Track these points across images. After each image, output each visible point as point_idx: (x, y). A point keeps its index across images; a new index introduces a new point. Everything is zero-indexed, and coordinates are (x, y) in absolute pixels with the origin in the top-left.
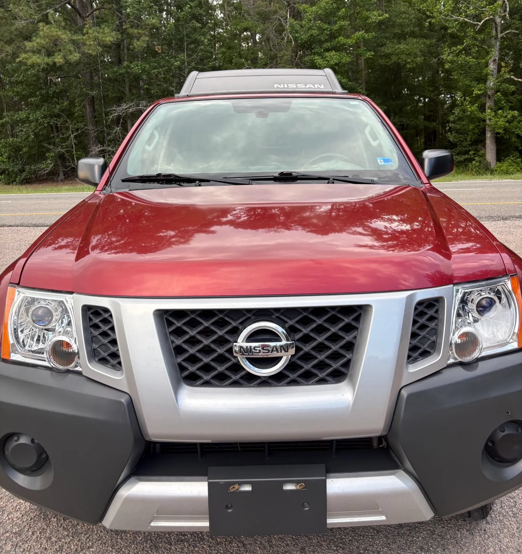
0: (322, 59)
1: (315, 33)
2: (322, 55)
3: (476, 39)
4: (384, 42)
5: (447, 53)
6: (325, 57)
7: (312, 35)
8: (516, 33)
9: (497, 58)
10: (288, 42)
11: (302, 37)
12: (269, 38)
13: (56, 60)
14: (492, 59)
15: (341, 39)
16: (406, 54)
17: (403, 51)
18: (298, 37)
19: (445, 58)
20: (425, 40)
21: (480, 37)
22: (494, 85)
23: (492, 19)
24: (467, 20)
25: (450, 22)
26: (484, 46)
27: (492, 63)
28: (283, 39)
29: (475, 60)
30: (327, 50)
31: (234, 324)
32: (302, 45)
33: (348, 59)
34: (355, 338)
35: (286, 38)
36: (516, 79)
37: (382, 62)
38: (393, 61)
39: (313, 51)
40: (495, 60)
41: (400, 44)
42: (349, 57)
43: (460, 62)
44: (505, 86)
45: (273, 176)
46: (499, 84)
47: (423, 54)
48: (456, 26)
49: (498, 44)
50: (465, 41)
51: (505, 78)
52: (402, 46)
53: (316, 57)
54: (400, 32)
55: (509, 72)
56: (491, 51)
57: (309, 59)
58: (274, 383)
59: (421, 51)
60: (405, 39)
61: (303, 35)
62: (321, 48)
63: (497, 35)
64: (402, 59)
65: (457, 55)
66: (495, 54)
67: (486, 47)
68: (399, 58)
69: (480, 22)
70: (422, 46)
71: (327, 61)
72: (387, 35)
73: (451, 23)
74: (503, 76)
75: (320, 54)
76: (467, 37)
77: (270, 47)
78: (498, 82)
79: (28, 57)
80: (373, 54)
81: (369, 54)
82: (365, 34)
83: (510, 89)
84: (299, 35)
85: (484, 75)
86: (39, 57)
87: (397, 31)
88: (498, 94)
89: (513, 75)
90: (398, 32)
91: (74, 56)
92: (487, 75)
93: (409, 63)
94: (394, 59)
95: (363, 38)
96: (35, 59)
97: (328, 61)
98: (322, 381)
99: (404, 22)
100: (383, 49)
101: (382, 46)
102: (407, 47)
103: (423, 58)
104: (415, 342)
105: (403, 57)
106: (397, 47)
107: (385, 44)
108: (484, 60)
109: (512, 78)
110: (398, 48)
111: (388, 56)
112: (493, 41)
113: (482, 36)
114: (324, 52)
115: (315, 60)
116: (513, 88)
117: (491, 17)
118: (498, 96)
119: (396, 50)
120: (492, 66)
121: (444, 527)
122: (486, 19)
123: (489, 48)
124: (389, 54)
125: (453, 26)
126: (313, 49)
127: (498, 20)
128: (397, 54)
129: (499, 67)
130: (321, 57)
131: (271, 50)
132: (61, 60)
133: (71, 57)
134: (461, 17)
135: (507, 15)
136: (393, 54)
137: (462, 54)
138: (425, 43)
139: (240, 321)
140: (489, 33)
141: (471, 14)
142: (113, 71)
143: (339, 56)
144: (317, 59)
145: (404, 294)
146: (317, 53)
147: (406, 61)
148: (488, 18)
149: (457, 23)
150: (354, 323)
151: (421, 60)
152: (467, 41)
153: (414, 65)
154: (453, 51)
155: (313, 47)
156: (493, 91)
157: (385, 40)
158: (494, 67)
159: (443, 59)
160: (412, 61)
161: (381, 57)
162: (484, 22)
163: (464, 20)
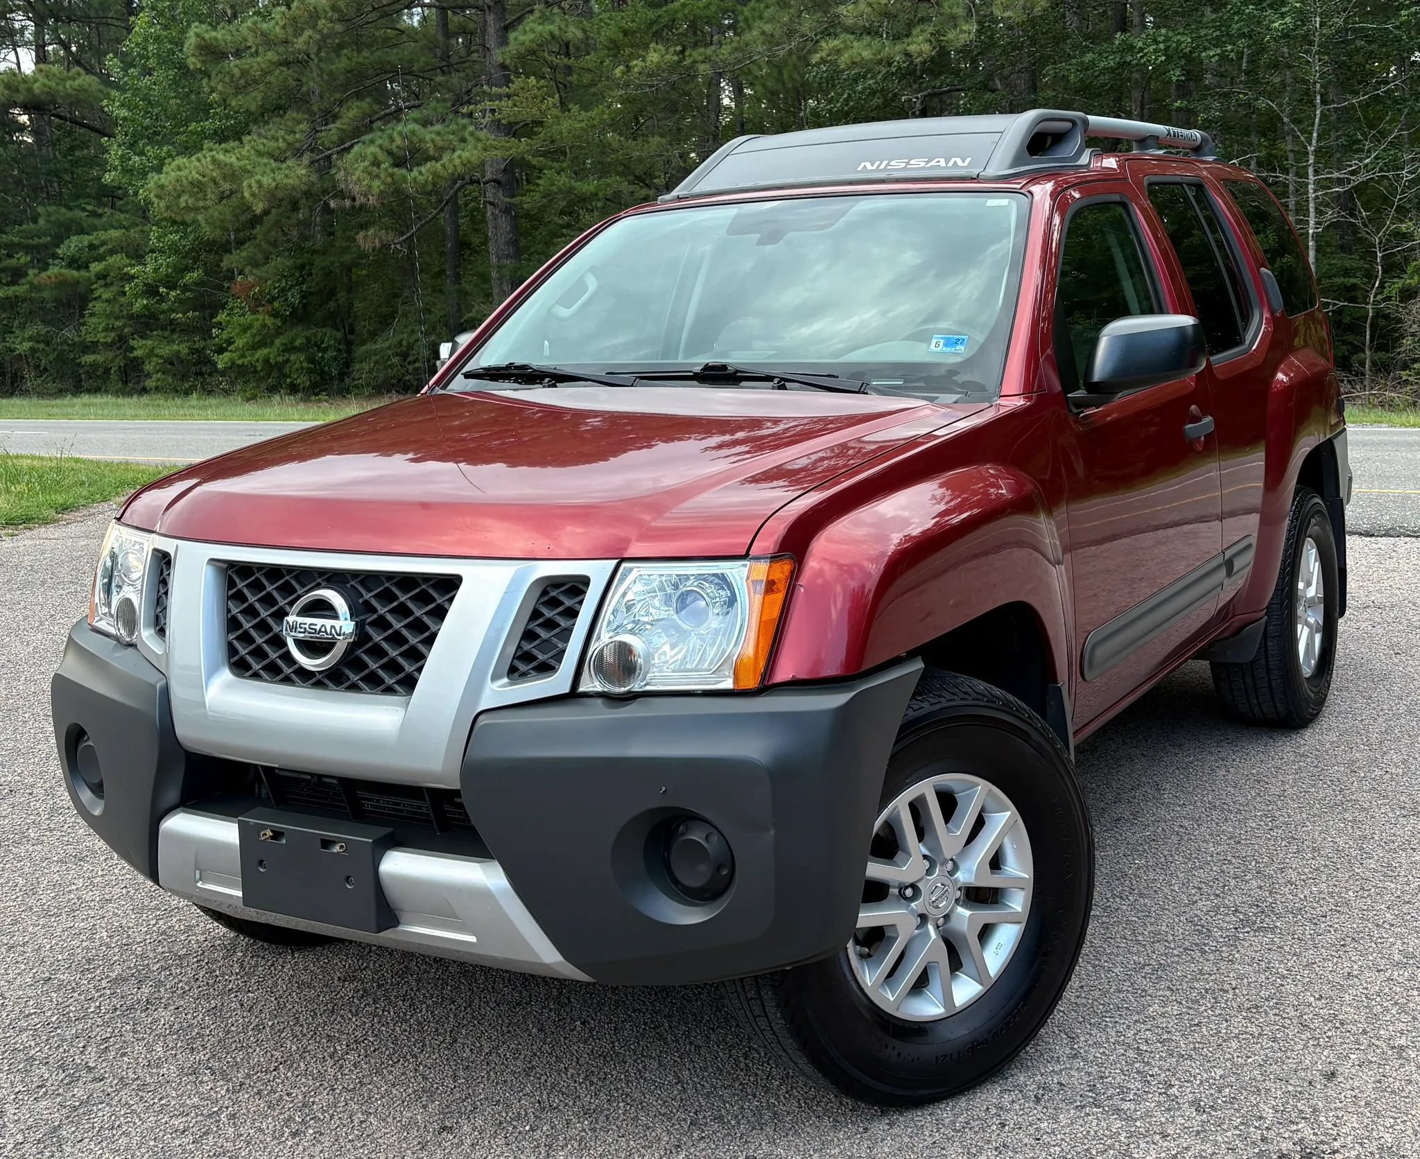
13: (912, 48)
79: (842, 46)
86: (869, 45)
91: (963, 31)
96: (862, 50)
104: (527, 647)
132: (926, 47)
133: (951, 35)
142: (1082, 63)
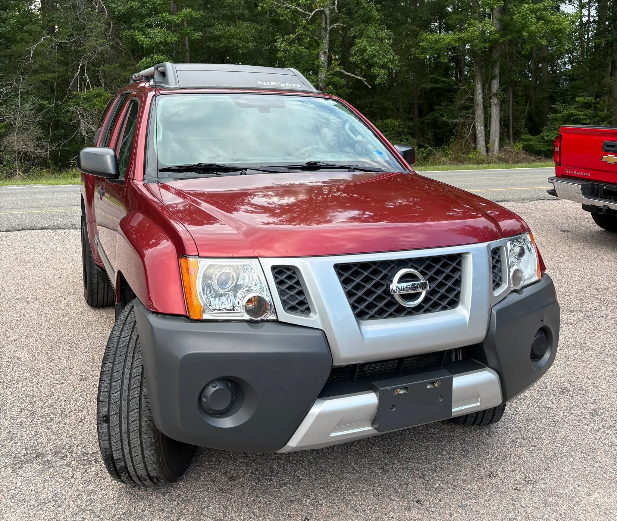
0: (143, 35)
1: (136, 6)
2: (143, 31)
3: (307, 29)
4: (212, 23)
5: (280, 40)
6: (148, 34)
7: (131, 7)
8: (344, 27)
9: (327, 50)
10: (100, 12)
11: (120, 8)
12: (76, 4)
14: (322, 51)
15: (166, 15)
16: (238, 39)
17: (234, 35)
18: (114, 8)
19: (278, 46)
20: (256, 25)
21: (312, 27)
22: (326, 77)
23: (322, 10)
24: (298, 9)
25: (281, 9)
26: (315, 37)
27: (323, 55)
28: (93, 8)
29: (307, 51)
30: (150, 26)
31: (385, 272)
32: (118, 17)
33: (175, 38)
34: (460, 276)
35: (97, 7)
36: (346, 73)
37: (211, 44)
38: (222, 45)
39: (133, 25)
40: (325, 52)
41: (230, 26)
42: (176, 36)
43: (293, 51)
44: (336, 79)
45: (302, 165)
46: (331, 76)
47: (255, 39)
48: (288, 13)
49: (328, 36)
50: (297, 30)
51: (336, 71)
52: (233, 29)
53: (137, 33)
54: (229, 13)
55: (339, 65)
56: (322, 43)
57: (128, 34)
58: (415, 312)
59: (252, 36)
60: (235, 22)
61: (120, 6)
62: (142, 23)
63: (326, 27)
64: (232, 43)
65: (290, 44)
66: (325, 45)
67: (317, 38)
68: (229, 42)
69: (311, 12)
70: (254, 31)
71: (150, 38)
72: (215, 15)
73: (283, 10)
74: (334, 69)
75: (141, 30)
76: (299, 26)
77: (77, 16)
78: (329, 75)
80: (202, 34)
81: (198, 35)
82: (192, 12)
83: (340, 83)
84: (115, 5)
85: (316, 66)
87: (226, 11)
88: (330, 86)
89: (342, 69)
90: (227, 13)
92: (319, 67)
93: (240, 48)
94: (224, 42)
95: (191, 16)
97: (152, 38)
98: (444, 308)
99: (233, 3)
100: (211, 30)
101: (210, 26)
102: (238, 31)
103: (255, 44)
104: (494, 276)
105: (234, 41)
106: (227, 29)
107: (213, 26)
108: (316, 52)
109: (342, 72)
110: (228, 31)
111: (217, 39)
112: (323, 33)
113: (313, 27)
114: (145, 27)
115: (136, 35)
116: (343, 81)
117: (322, 9)
118: (330, 89)
119: (226, 32)
120: (323, 58)
121: (469, 436)
122: (317, 10)
123: (320, 39)
124: (219, 36)
125: (285, 14)
126: (132, 23)
127: (327, 12)
128: (228, 38)
129: (330, 60)
130: (142, 33)
131: (77, 19)
134: (293, 5)
135: (336, 9)
136: (223, 36)
137: (295, 43)
138: (256, 28)
139: (388, 269)
140: (320, 24)
141: (302, 3)
143: (164, 34)
144: (138, 35)
145: (485, 244)
146: (137, 28)
147: (237, 45)
148: (318, 9)
149: (289, 10)
150: (457, 267)
151: (252, 46)
152: (299, 30)
153: (246, 51)
154: (287, 40)
155: (132, 20)
156: (325, 83)
157: (213, 21)
158: (325, 59)
159: (276, 47)
160: (244, 46)
161: (211, 38)
162: (315, 13)
163: (295, 8)
